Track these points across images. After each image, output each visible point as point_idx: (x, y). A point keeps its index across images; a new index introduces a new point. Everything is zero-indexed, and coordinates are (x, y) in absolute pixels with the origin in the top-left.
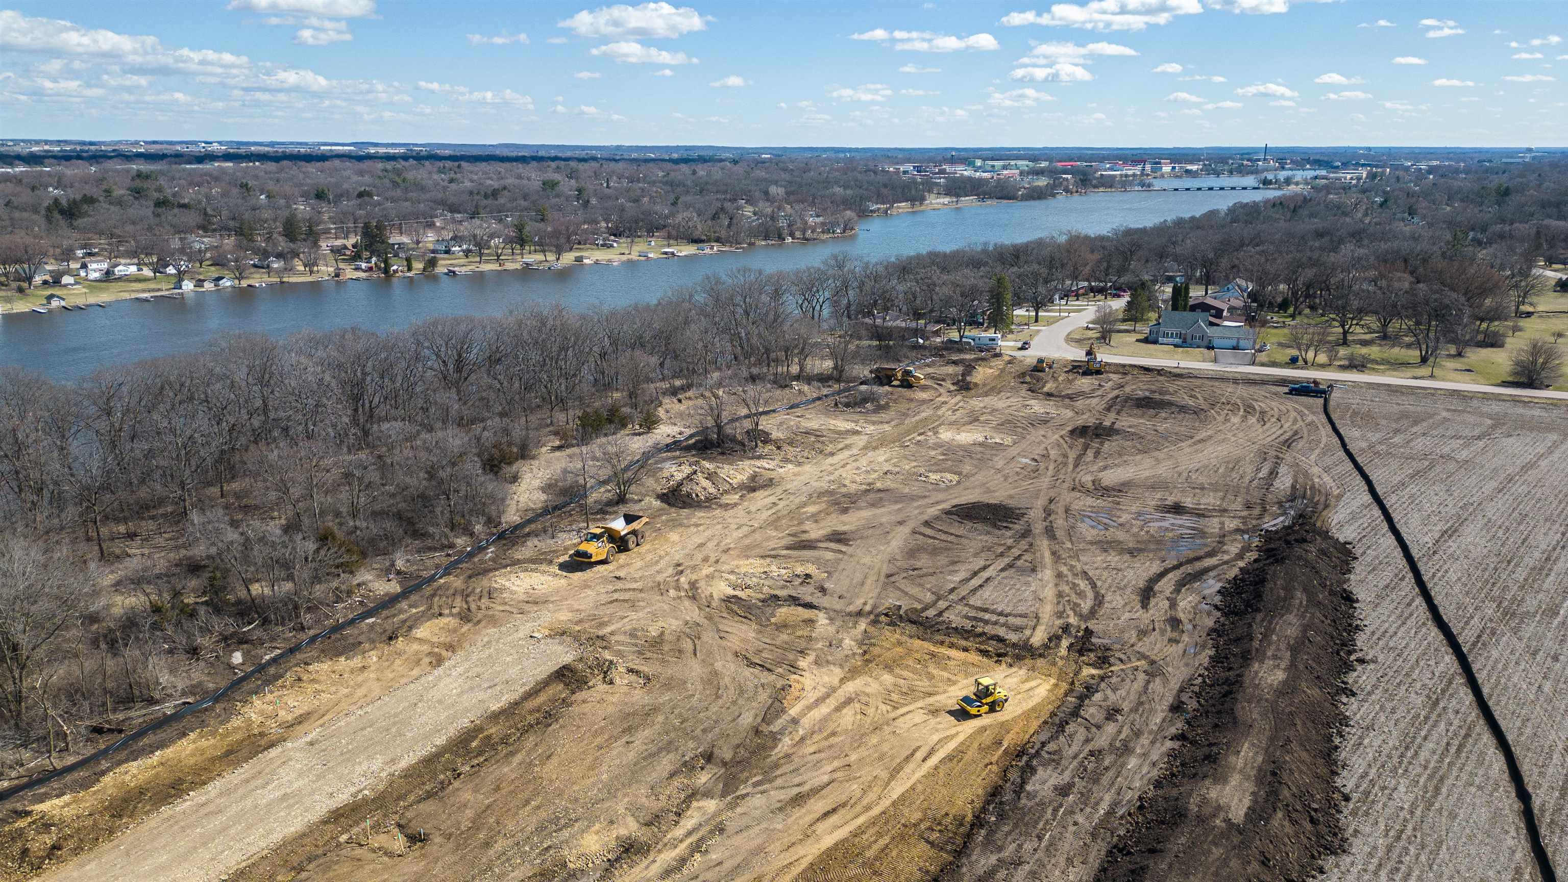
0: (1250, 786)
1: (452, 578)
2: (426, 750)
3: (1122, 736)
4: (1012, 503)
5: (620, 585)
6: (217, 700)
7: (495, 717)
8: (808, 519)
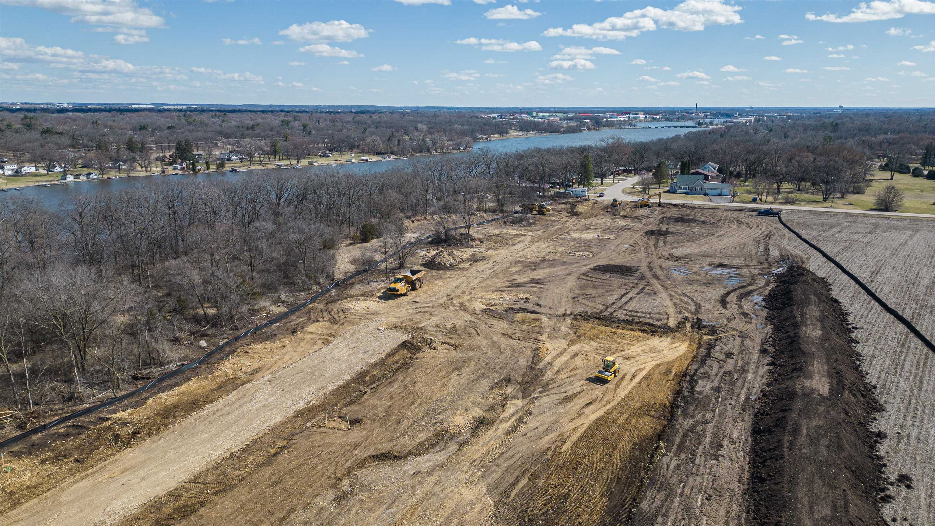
0: (826, 380)
1: (316, 304)
2: (341, 382)
3: (739, 364)
4: (629, 264)
5: (418, 305)
6: (201, 363)
7: (374, 365)
8: (514, 273)
